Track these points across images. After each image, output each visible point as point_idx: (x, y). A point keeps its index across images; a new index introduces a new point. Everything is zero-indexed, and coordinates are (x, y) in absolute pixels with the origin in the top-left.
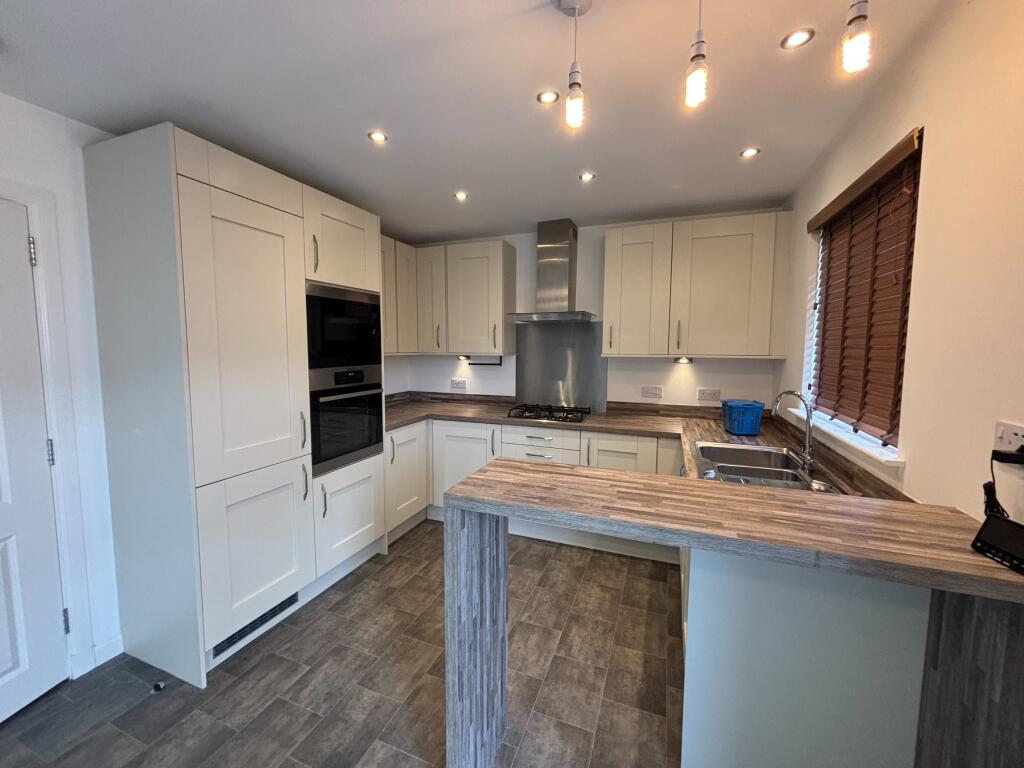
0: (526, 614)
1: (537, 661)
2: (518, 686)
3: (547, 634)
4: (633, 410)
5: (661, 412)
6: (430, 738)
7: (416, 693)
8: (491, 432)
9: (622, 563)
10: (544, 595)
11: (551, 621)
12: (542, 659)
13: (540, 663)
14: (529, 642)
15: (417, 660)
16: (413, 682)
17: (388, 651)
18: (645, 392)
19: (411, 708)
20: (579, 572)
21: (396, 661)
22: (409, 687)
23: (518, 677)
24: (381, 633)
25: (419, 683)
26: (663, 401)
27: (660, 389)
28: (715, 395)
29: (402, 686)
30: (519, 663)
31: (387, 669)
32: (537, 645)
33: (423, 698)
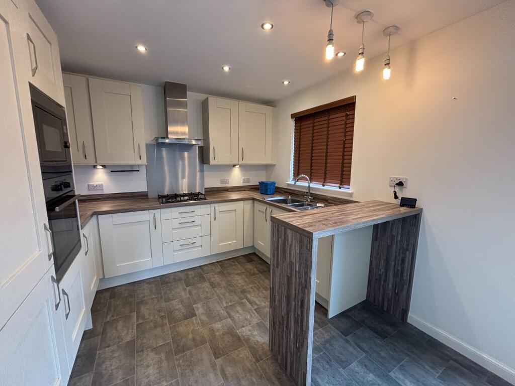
0: (224, 303)
1: (251, 316)
2: (257, 330)
3: (241, 304)
4: (217, 191)
5: (229, 190)
6: (254, 380)
7: (223, 373)
8: (153, 215)
9: (233, 262)
10: (220, 291)
11: (237, 298)
12: (252, 314)
13: (253, 316)
14: (239, 311)
15: (202, 360)
16: (214, 370)
17: (178, 370)
18: (222, 182)
19: (230, 379)
20: (222, 273)
21: (192, 371)
22: (216, 374)
23: (253, 327)
24: (160, 368)
25: (218, 368)
26: (229, 185)
27: (228, 180)
28: (248, 180)
29: (212, 377)
30: (246, 322)
31: (192, 378)
32: (244, 311)
33: (230, 370)
